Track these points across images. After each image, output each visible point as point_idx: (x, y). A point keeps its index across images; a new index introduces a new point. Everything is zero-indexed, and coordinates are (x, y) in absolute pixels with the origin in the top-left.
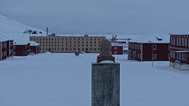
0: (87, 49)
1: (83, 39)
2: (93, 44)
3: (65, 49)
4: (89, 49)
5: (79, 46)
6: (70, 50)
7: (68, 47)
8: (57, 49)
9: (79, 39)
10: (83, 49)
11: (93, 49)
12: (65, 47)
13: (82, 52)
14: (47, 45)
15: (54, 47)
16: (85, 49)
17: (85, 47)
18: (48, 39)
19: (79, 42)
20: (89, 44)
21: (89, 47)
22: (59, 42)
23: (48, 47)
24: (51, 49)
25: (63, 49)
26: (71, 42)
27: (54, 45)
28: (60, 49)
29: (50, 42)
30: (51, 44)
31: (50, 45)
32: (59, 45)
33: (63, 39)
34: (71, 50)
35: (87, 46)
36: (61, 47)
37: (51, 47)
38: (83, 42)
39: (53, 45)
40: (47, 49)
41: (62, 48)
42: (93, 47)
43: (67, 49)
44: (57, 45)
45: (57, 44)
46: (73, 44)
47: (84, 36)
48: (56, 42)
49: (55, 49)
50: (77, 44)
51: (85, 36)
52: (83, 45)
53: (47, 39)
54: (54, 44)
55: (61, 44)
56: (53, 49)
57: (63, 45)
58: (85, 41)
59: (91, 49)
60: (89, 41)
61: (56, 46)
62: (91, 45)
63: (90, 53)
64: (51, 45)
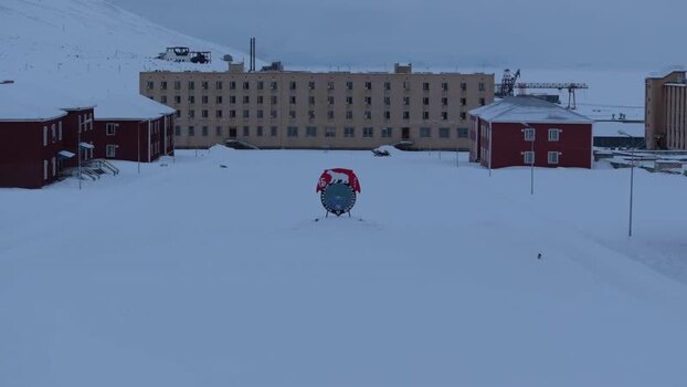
0: (406, 132)
1: (388, 86)
2: (435, 107)
3: (302, 132)
4: (415, 134)
5: (369, 117)
6: (327, 135)
7: (320, 122)
8: (267, 131)
9: (369, 86)
10: (387, 133)
11: (435, 133)
12: (302, 122)
13: (382, 149)
14: (220, 114)
15: (253, 124)
16: (397, 133)
17: (397, 123)
18: (226, 86)
19: (369, 100)
20: (416, 108)
21: (415, 122)
22: (274, 100)
23: (225, 122)
24: (240, 132)
25: (293, 132)
26: (331, 100)
27: (253, 113)
28: (282, 132)
29: (233, 100)
30: (239, 107)
31: (233, 114)
32: (274, 114)
33: (294, 86)
34: (333, 135)
35: (407, 116)
36: (284, 122)
37: (239, 123)
38: (387, 101)
39: (246, 114)
40: (219, 129)
41: (289, 128)
42: (435, 122)
43: (311, 131)
44: (267, 113)
45: (267, 106)
46: (340, 106)
47: (392, 71)
48: (260, 100)
49: (260, 131)
50: (358, 108)
51: (399, 69)
52: (388, 115)
53: (220, 85)
54: (253, 107)
55: (284, 106)
56: (246, 130)
57: (293, 114)
58: (397, 93)
59: (426, 132)
60: (417, 95)
61: (260, 114)
62: (426, 115)
63: (422, 150)
64: (239, 113)
